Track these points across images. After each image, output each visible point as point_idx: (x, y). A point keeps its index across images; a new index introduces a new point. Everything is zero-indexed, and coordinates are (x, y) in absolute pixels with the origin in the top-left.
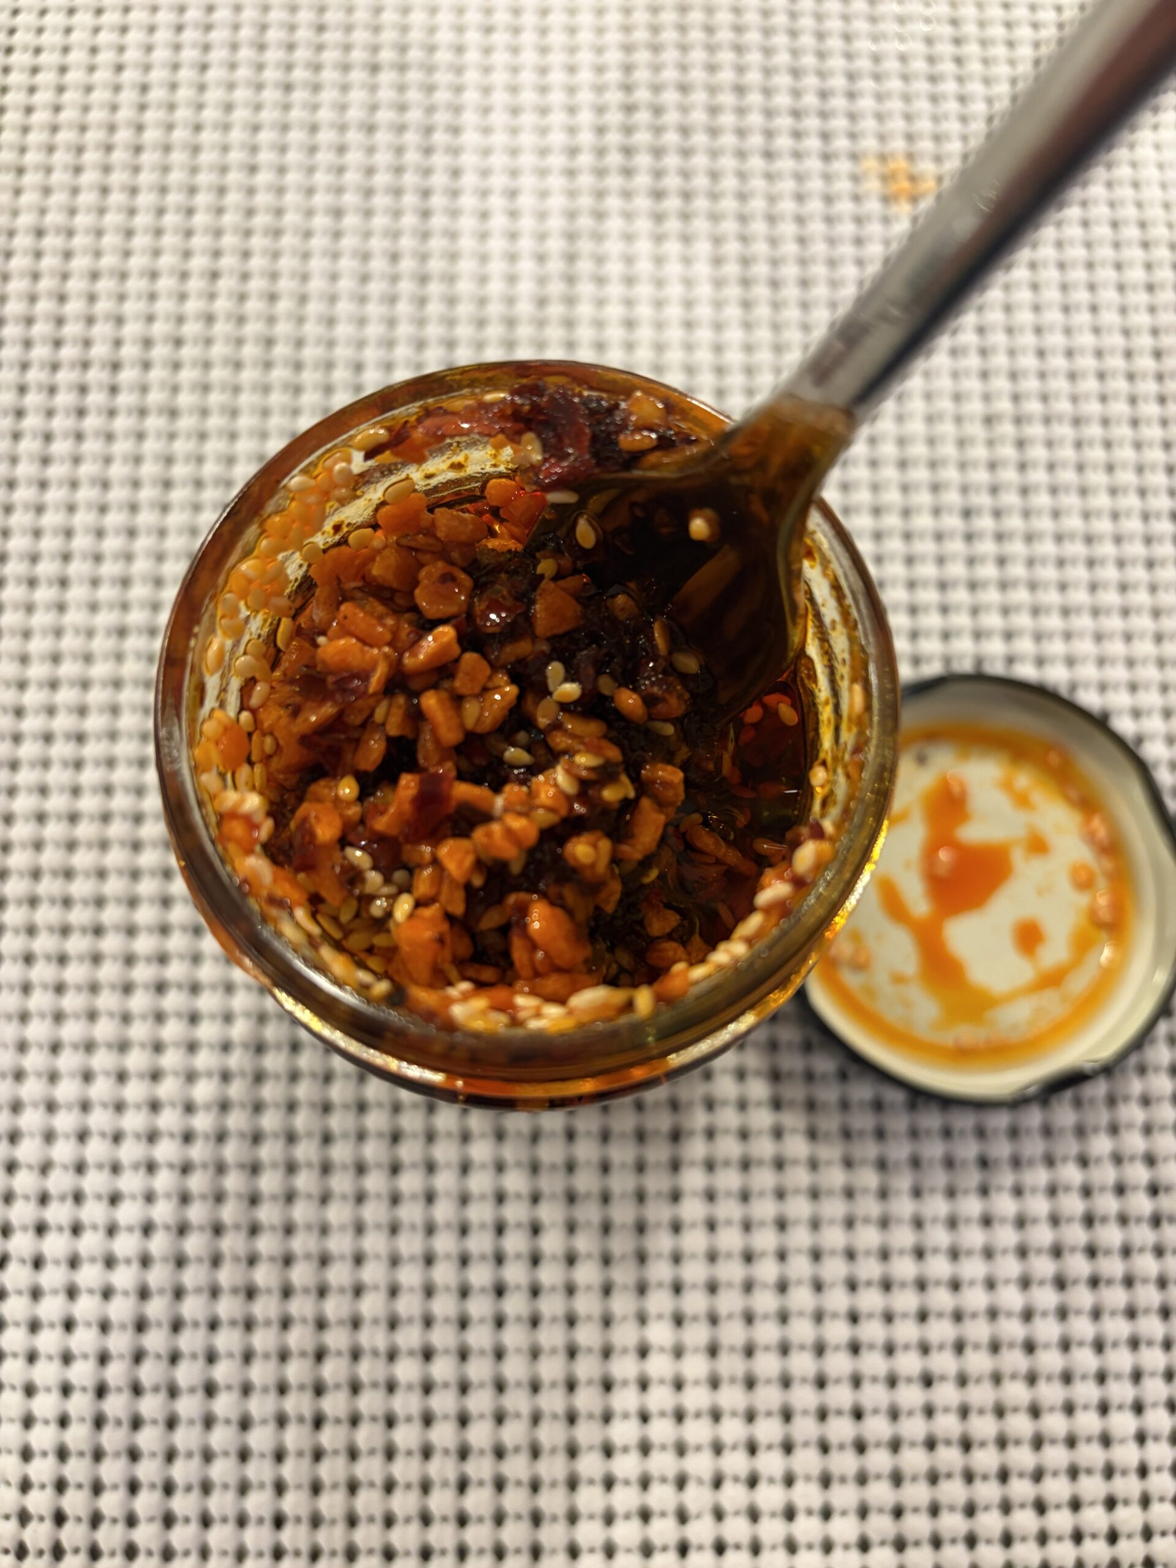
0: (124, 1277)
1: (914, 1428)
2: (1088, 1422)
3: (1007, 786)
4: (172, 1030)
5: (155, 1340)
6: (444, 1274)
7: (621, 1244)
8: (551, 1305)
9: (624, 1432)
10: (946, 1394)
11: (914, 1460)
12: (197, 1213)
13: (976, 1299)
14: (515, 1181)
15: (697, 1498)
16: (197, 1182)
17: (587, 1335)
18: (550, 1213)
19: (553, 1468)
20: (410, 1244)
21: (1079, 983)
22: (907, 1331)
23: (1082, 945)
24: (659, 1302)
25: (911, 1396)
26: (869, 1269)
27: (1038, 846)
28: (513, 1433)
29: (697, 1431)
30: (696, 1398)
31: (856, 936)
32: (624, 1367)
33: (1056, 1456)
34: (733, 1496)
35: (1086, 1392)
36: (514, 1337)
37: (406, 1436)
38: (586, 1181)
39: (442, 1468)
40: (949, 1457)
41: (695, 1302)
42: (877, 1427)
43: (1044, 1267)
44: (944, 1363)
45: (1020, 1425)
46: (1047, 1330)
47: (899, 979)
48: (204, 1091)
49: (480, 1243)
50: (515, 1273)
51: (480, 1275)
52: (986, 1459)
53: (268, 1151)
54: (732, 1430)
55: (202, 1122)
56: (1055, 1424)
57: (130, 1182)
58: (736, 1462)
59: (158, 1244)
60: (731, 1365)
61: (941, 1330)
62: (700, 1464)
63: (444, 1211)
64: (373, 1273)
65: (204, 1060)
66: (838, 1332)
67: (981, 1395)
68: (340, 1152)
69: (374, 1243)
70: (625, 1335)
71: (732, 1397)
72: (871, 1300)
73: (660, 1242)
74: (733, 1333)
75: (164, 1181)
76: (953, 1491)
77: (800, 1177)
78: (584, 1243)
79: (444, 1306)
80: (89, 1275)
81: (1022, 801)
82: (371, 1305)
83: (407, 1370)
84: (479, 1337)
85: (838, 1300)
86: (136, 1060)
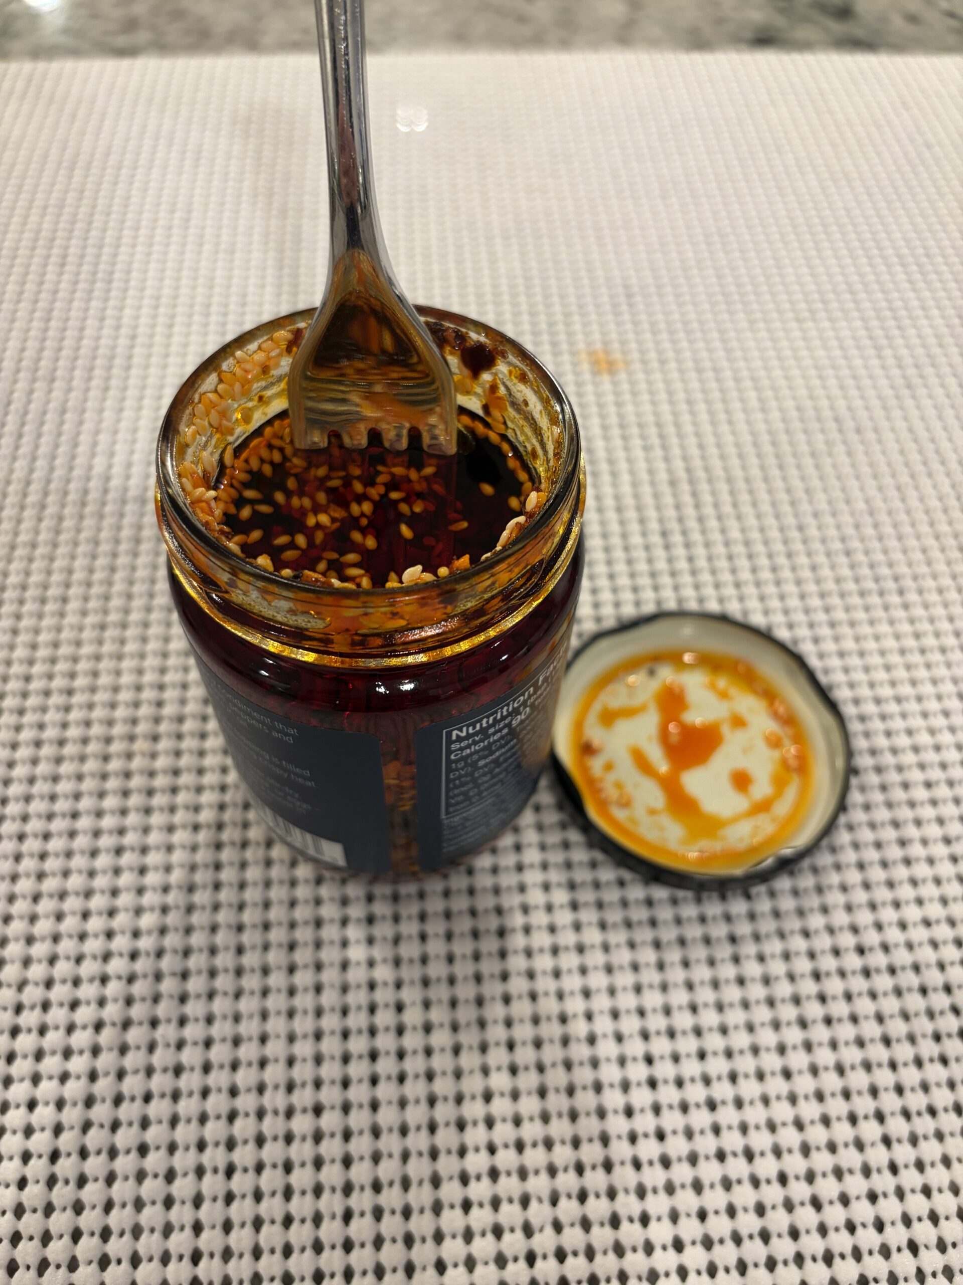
0: (78, 1064)
1: (707, 1144)
2: (843, 1131)
3: (713, 687)
4: (126, 879)
5: (101, 1112)
6: (331, 1045)
7: (466, 1014)
8: (414, 1065)
9: (477, 1162)
10: (728, 1115)
11: (710, 1171)
12: (137, 1011)
13: (741, 1040)
14: (383, 973)
15: (539, 1213)
16: (139, 988)
17: (443, 1086)
18: (411, 995)
19: (420, 1196)
20: (303, 1025)
21: (782, 808)
22: (691, 1068)
23: (780, 784)
24: (498, 1056)
25: (701, 1119)
26: (657, 1022)
27: (739, 722)
28: (388, 1169)
29: (535, 1157)
30: (532, 1131)
31: (619, 785)
32: (474, 1110)
33: (822, 1161)
34: (568, 1209)
35: (837, 1107)
36: (386, 1091)
37: (301, 1178)
38: (437, 969)
39: (331, 1203)
40: (737, 1167)
41: (525, 1055)
42: (677, 1146)
43: (788, 1012)
44: (723, 1091)
45: (789, 1137)
46: (798, 1060)
47: (652, 812)
48: (147, 921)
49: (357, 1020)
50: (385, 1042)
51: (358, 1045)
52: (767, 1167)
53: (195, 962)
54: (563, 1154)
55: (145, 943)
56: (817, 1135)
57: (88, 991)
58: (567, 1181)
59: (107, 1037)
60: (557, 1102)
61: (717, 1066)
62: (539, 1184)
63: (329, 998)
64: (275, 1048)
65: (149, 899)
66: (638, 1072)
67: (755, 1114)
68: (250, 960)
69: (277, 1025)
70: (473, 1084)
71: (560, 1128)
72: (660, 1046)
73: (496, 1011)
74: (557, 1077)
75: (113, 988)
76: (744, 1195)
77: (596, 958)
78: (438, 1015)
79: (331, 1070)
80: (51, 1064)
81: (724, 695)
82: (274, 1074)
83: (302, 1124)
84: (359, 1093)
85: (635, 1047)
86: (98, 902)
